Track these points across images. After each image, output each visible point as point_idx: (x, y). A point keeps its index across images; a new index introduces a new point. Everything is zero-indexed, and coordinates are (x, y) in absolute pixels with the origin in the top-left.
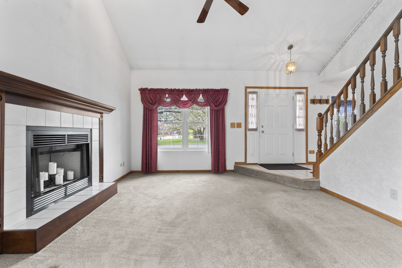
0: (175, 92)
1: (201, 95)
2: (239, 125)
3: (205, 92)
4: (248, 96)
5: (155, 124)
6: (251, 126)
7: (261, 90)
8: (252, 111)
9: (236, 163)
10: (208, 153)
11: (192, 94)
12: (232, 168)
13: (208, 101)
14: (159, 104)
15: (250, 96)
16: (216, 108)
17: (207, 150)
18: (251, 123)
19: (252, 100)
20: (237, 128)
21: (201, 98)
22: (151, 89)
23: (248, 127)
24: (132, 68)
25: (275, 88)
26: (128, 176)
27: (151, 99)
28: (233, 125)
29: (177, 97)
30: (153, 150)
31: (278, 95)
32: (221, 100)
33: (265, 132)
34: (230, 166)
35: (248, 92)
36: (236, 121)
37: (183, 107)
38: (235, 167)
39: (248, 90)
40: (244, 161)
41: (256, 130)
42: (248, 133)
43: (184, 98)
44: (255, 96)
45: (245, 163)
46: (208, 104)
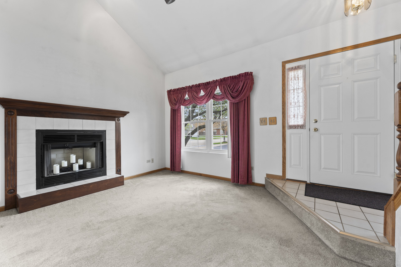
0: (193, 89)
1: (218, 87)
2: (273, 121)
4: (288, 75)
5: (179, 124)
6: (292, 121)
7: (312, 60)
9: (267, 175)
10: (228, 157)
11: (209, 86)
12: (263, 182)
13: (225, 93)
14: (181, 104)
15: (291, 74)
16: (234, 100)
17: (227, 154)
18: (292, 116)
20: (269, 125)
22: (174, 89)
23: (288, 123)
25: (344, 49)
26: (160, 172)
27: (175, 100)
28: (263, 121)
29: (194, 93)
31: (351, 62)
33: (321, 130)
34: (259, 177)
35: (287, 69)
36: (268, 115)
38: (266, 180)
39: (288, 66)
40: (280, 174)
41: (302, 127)
42: (288, 132)
43: (202, 93)
44: (300, 72)
45: (283, 178)
46: (225, 96)
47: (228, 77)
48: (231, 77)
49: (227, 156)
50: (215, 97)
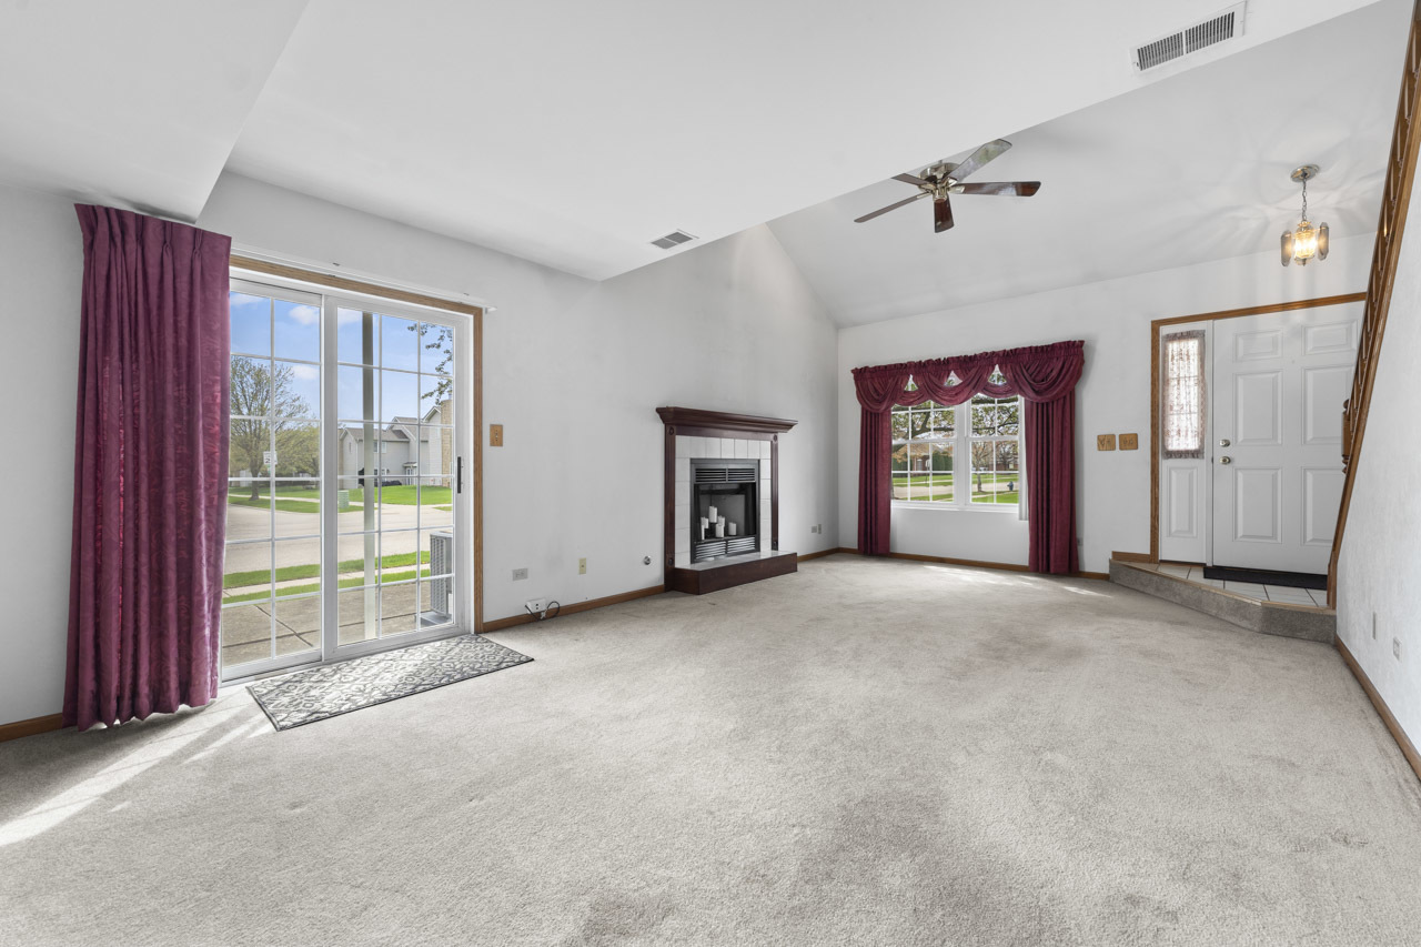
0: (929, 368)
1: (997, 367)
2: (1129, 442)
3: (1010, 358)
4: (1165, 348)
6: (1174, 444)
7: (1218, 322)
8: (1183, 397)
9: (1114, 554)
10: (1021, 519)
11: (973, 368)
12: (1104, 569)
13: (1016, 381)
14: (894, 400)
15: (1174, 347)
17: (1018, 513)
18: (1176, 433)
19: (1183, 360)
20: (1121, 449)
21: (996, 375)
22: (875, 367)
23: (1164, 446)
24: (838, 327)
26: (830, 557)
27: (876, 390)
28: (1106, 442)
29: (932, 378)
30: (881, 503)
31: (1301, 332)
33: (1237, 463)
34: (1095, 557)
35: (1163, 337)
36: (1118, 429)
37: (950, 401)
38: (1112, 564)
39: (1165, 330)
40: (1147, 551)
41: (1195, 454)
42: (1165, 464)
43: (954, 379)
44: (1193, 345)
45: (1153, 557)
46: (1018, 389)
47: (1024, 349)
48: (1032, 348)
49: (1018, 517)
50: (988, 389)
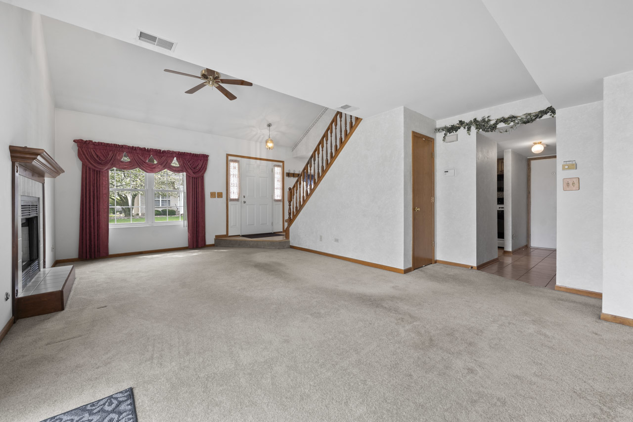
0: (138, 152)
1: (175, 158)
2: (220, 195)
3: (181, 156)
4: (230, 164)
5: (104, 192)
6: (232, 196)
7: (242, 159)
8: (234, 180)
9: (216, 236)
10: (184, 227)
11: (163, 156)
12: (213, 242)
13: (184, 166)
14: (113, 165)
15: (232, 164)
16: (194, 175)
17: (183, 224)
18: (232, 193)
19: (234, 168)
20: (218, 198)
21: (175, 162)
23: (230, 197)
24: (56, 106)
25: (256, 159)
27: (97, 156)
28: (213, 195)
29: (141, 157)
30: (102, 225)
32: (200, 166)
33: (247, 202)
34: (210, 239)
35: (229, 160)
36: (217, 191)
37: (151, 171)
38: (215, 240)
39: (230, 158)
40: (225, 233)
41: (237, 200)
42: (230, 203)
44: (236, 165)
45: (227, 236)
46: (185, 170)
47: (188, 153)
48: (191, 154)
50: (171, 168)
